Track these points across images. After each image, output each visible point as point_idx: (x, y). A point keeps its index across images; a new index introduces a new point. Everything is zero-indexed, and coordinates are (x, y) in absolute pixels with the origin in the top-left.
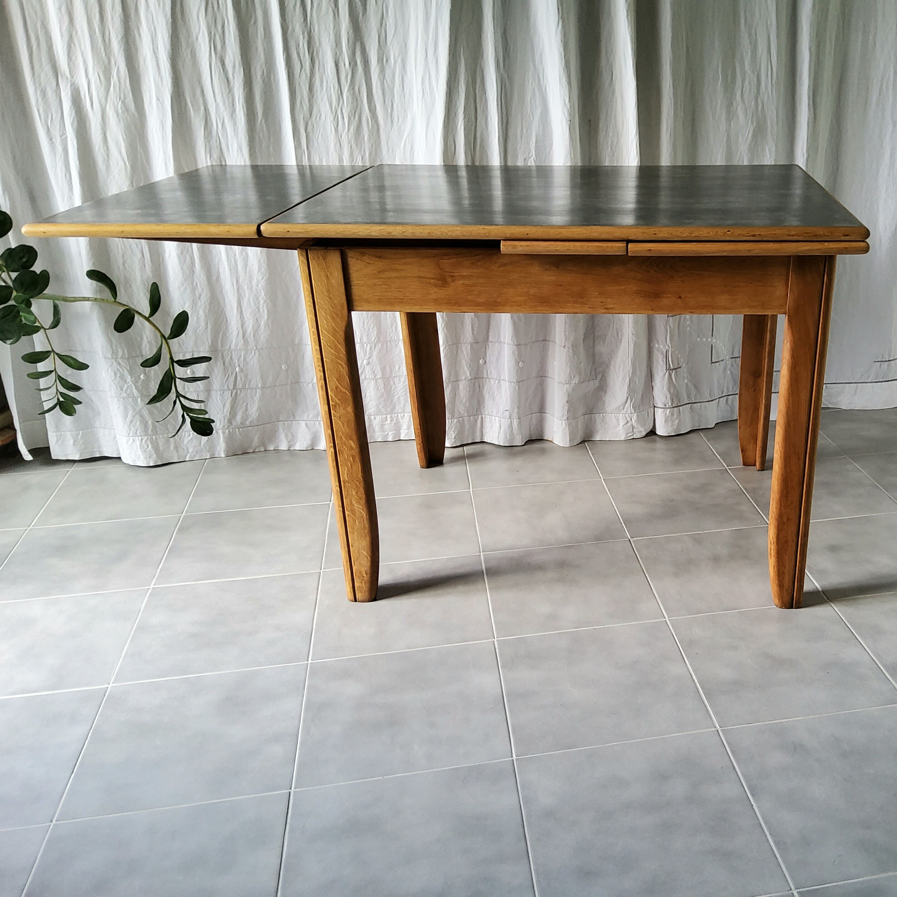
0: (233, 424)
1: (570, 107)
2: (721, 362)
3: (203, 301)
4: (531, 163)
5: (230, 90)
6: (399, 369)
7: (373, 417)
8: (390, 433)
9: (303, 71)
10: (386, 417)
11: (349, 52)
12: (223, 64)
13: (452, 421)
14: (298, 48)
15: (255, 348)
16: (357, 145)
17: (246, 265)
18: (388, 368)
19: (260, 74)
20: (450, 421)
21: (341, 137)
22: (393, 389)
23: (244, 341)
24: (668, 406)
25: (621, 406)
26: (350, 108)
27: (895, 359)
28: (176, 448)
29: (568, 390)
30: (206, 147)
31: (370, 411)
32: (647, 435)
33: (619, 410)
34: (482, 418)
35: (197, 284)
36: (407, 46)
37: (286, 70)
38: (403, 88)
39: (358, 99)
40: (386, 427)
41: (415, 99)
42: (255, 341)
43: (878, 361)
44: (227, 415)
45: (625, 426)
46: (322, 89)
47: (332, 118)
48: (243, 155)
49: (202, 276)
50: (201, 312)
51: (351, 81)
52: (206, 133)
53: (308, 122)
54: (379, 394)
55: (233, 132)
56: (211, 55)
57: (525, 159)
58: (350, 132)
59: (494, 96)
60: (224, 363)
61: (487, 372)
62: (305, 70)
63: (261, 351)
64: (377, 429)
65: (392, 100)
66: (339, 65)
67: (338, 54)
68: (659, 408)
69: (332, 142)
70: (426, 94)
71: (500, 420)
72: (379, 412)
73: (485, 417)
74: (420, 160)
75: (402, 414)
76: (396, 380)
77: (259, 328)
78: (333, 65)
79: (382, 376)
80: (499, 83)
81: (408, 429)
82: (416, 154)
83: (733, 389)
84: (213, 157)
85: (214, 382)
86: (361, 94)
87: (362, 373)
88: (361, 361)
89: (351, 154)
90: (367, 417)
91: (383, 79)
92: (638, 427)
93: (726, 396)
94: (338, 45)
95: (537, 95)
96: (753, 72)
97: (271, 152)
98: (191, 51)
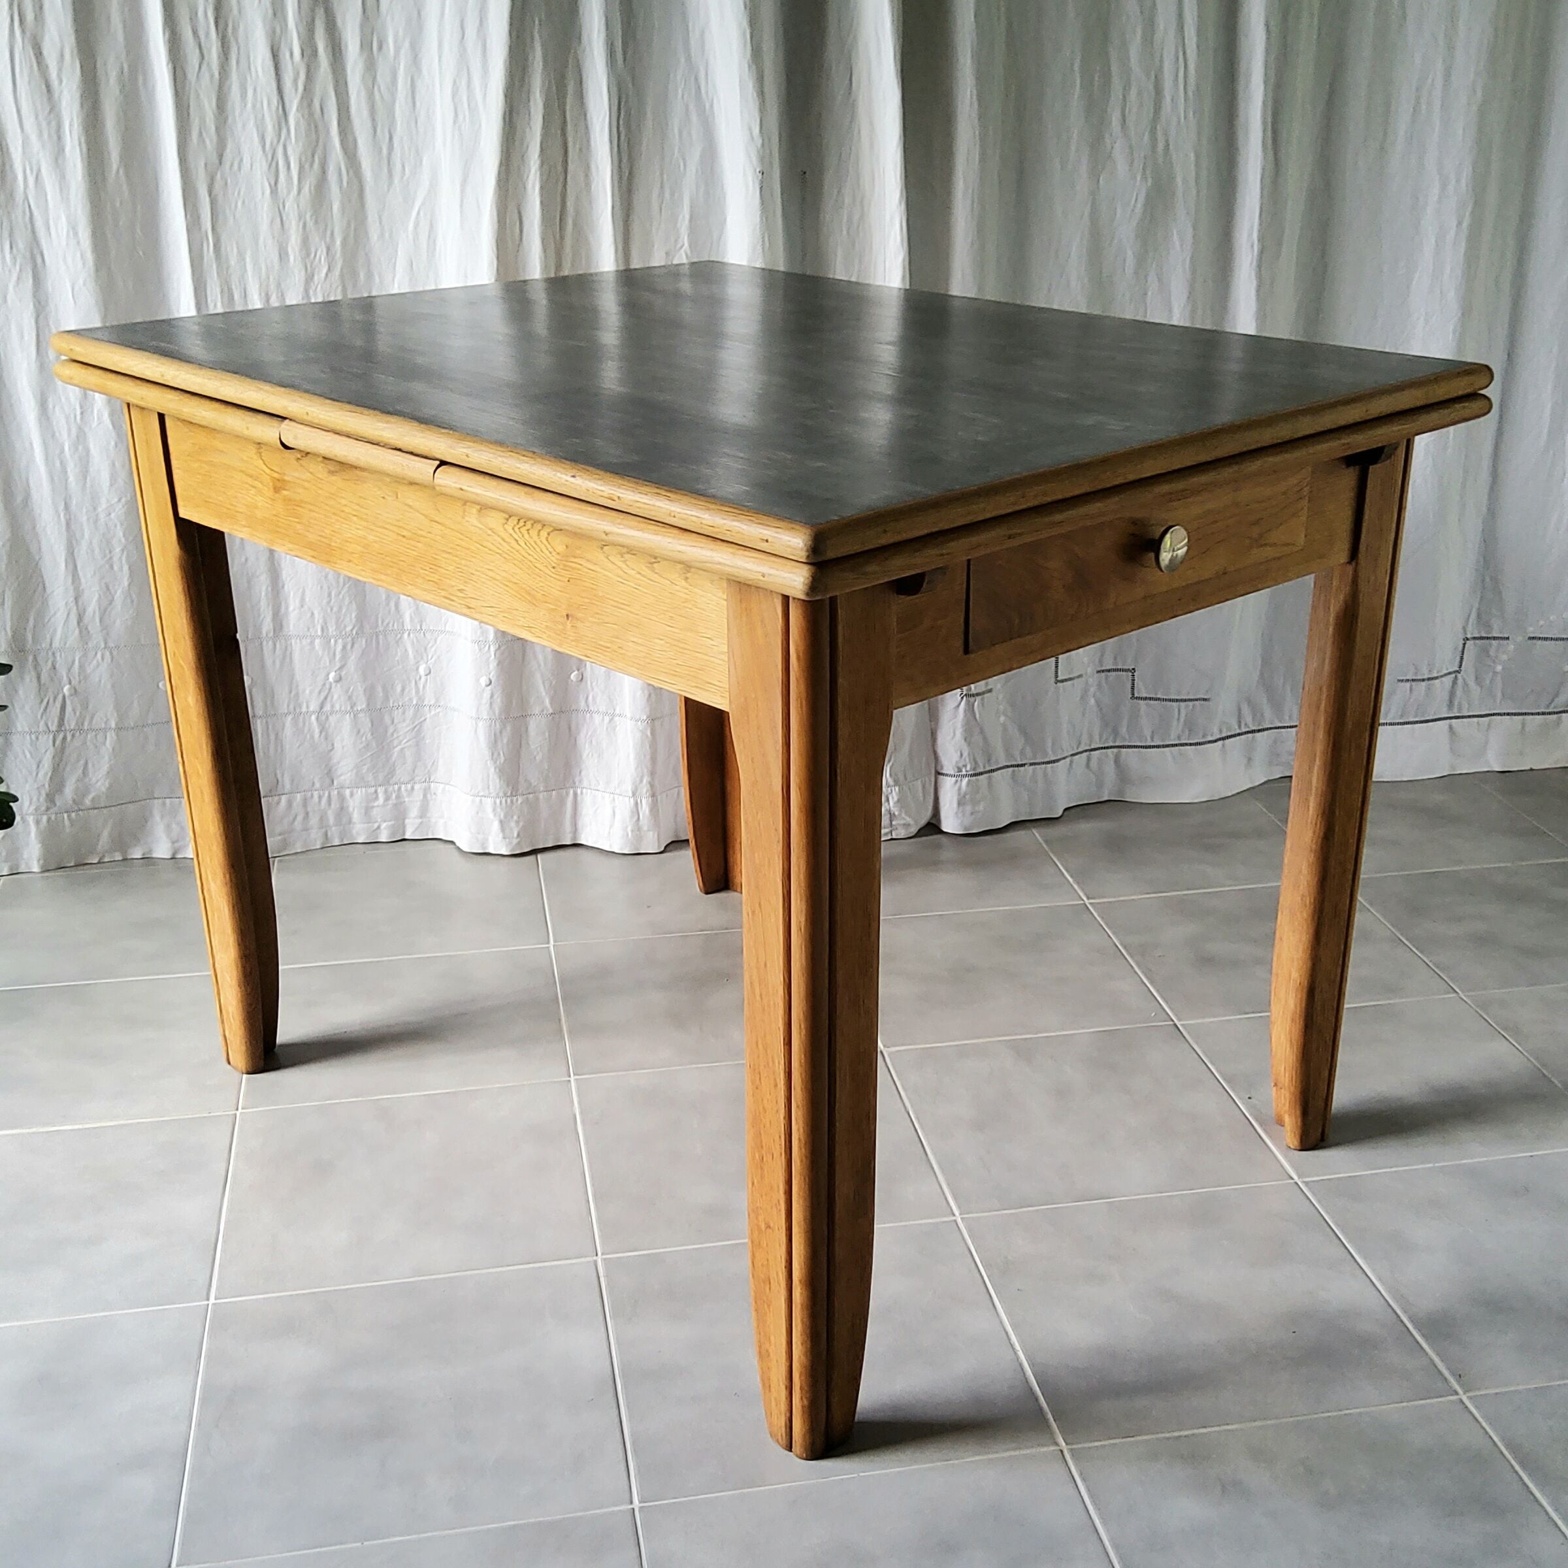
0: (58, 804)
1: (763, 145)
2: (1075, 681)
4: (681, 258)
5: (53, 107)
6: (403, 690)
7: (348, 792)
8: (384, 825)
9: (204, 67)
10: (376, 792)
11: (301, 29)
12: (39, 53)
13: (512, 801)
14: (194, 19)
15: (103, 646)
16: (316, 222)
17: (84, 473)
18: (380, 689)
19: (114, 73)
20: (509, 800)
21: (284, 207)
22: (389, 733)
23: (81, 632)
24: (964, 772)
26: (304, 145)
31: (342, 778)
32: (921, 833)
34: (575, 794)
36: (422, 13)
37: (170, 66)
38: (414, 105)
39: (320, 127)
40: (375, 812)
41: (438, 126)
42: (105, 632)
43: (1408, 680)
44: (44, 785)
46: (245, 106)
47: (265, 166)
48: (78, 243)
51: (305, 90)
53: (216, 176)
54: (362, 743)
55: (59, 197)
56: (13, 34)
57: (667, 254)
58: (301, 195)
59: (604, 120)
60: (39, 678)
61: (587, 698)
62: (208, 64)
63: (115, 653)
64: (356, 817)
65: (389, 129)
66: (281, 57)
67: (278, 30)
68: (948, 775)
69: (265, 216)
70: (461, 117)
71: (614, 799)
72: (360, 782)
73: (582, 793)
75: (409, 786)
76: (397, 714)
77: (110, 604)
78: (268, 55)
79: (368, 705)
80: (615, 93)
81: (421, 817)
82: (439, 241)
83: (1101, 735)
85: (17, 716)
86: (326, 116)
87: (326, 698)
88: (323, 675)
89: (305, 241)
90: (336, 792)
91: (371, 86)
92: (903, 815)
93: (1086, 751)
94: (279, 14)
95: (694, 118)
96: (1147, 73)
97: (137, 237)
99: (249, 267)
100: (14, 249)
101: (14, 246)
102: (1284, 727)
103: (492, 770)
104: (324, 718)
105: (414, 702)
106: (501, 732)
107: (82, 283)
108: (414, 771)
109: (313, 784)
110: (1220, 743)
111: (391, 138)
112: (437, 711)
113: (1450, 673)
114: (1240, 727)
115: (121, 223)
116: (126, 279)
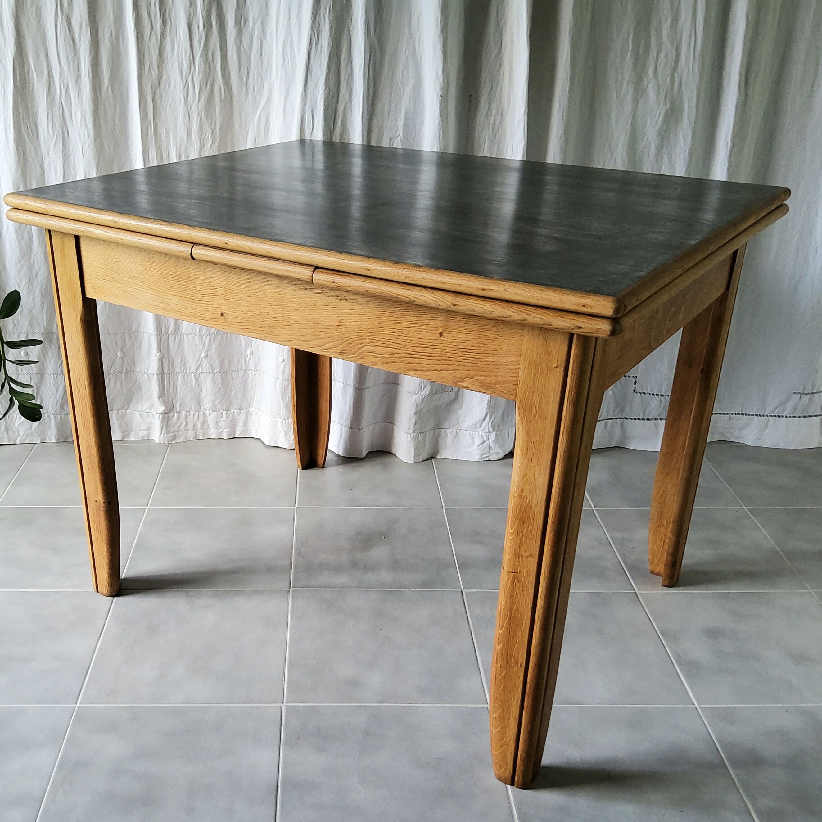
0: (65, 410)
3: (39, 280)
4: (398, 144)
5: (76, 54)
6: (238, 362)
7: (208, 413)
8: (225, 430)
9: (153, 32)
10: (222, 413)
11: (204, 13)
12: (69, 24)
14: (149, 7)
16: (207, 117)
18: (227, 361)
19: (108, 36)
21: (191, 109)
22: (230, 384)
25: (478, 422)
26: (202, 76)
27: (819, 392)
28: (7, 430)
29: (417, 400)
30: (48, 115)
31: (205, 406)
32: (504, 458)
33: (475, 428)
35: (34, 261)
36: (268, 6)
37: (135, 32)
38: (261, 55)
39: (212, 66)
40: (221, 424)
41: (274, 66)
43: (799, 393)
44: (59, 400)
45: (481, 446)
46: (173, 54)
47: (182, 87)
48: (86, 125)
49: (40, 254)
50: (37, 292)
51: (204, 46)
52: (49, 100)
53: (156, 92)
55: (77, 99)
56: (57, 14)
57: (390, 140)
58: (200, 103)
59: (361, 65)
62: (155, 32)
64: (211, 425)
65: (248, 68)
66: (193, 28)
67: (192, 14)
69: (181, 114)
70: (286, 63)
74: (275, 138)
75: (239, 411)
76: (235, 374)
78: (186, 27)
79: (220, 370)
80: (368, 49)
81: (244, 426)
82: (271, 128)
83: (614, 412)
84: (55, 125)
85: (47, 365)
86: (215, 60)
87: (199, 366)
88: (199, 354)
89: (201, 128)
90: (202, 413)
91: (239, 44)
92: (496, 448)
93: (605, 420)
94: (193, 5)
95: (411, 64)
96: (672, 43)
97: (116, 123)
98: (36, 8)
99: (171, 141)
100: (54, 128)
101: (54, 126)
102: (722, 414)
103: (282, 405)
104: (198, 375)
105: (244, 368)
107: (87, 147)
108: (242, 403)
109: (191, 409)
111: (248, 73)
112: (255, 373)
115: (108, 115)
116: (110, 145)
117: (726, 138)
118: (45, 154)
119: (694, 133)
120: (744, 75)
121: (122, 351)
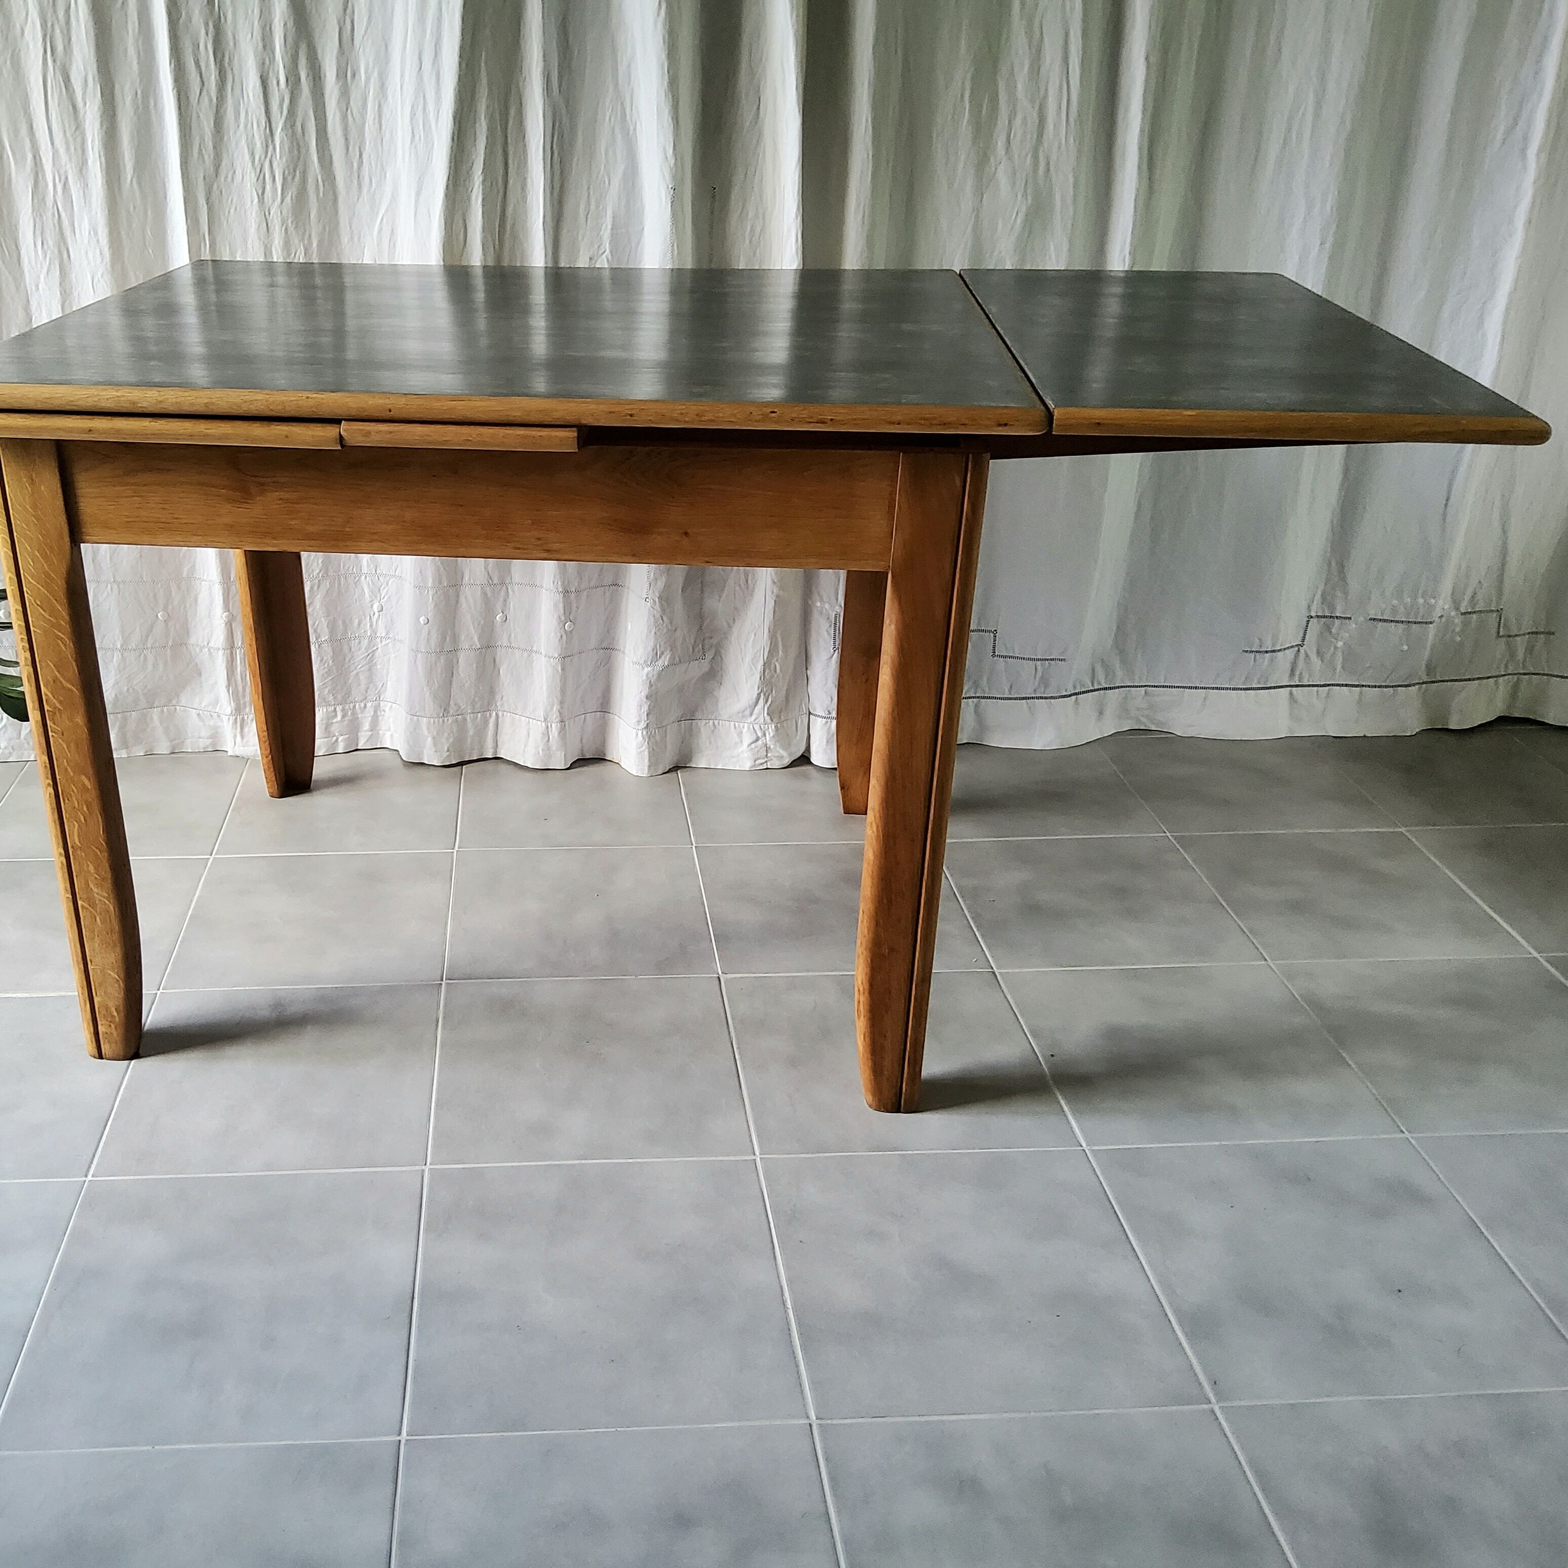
1: (676, 164)
4: (603, 262)
5: (79, 127)
6: (359, 624)
8: (341, 738)
9: (204, 93)
10: (335, 709)
11: (286, 59)
12: (67, 78)
13: (443, 721)
14: (196, 52)
15: (114, 579)
16: (296, 227)
19: (130, 98)
20: (441, 720)
21: (270, 214)
22: (347, 660)
23: (95, 567)
24: (832, 714)
25: (746, 709)
26: (287, 161)
29: (650, 675)
30: (35, 226)
32: (793, 764)
33: (744, 717)
34: (497, 716)
36: (389, 48)
37: (175, 91)
38: (381, 126)
39: (302, 144)
40: (334, 727)
41: (399, 144)
42: (115, 568)
43: (1253, 652)
45: (753, 746)
46: (238, 126)
47: (254, 178)
48: (98, 241)
51: (289, 113)
52: (36, 201)
53: (212, 185)
55: (83, 201)
56: (47, 64)
57: (590, 258)
58: (284, 204)
59: (539, 141)
61: (510, 635)
62: (208, 91)
63: (121, 586)
65: (360, 147)
66: (269, 82)
67: (267, 62)
68: (819, 716)
69: (253, 221)
70: (417, 139)
71: (529, 722)
73: (502, 715)
74: (406, 257)
76: (354, 644)
78: (258, 83)
80: (549, 115)
81: (371, 731)
82: (398, 243)
84: (47, 242)
86: (306, 135)
91: (345, 108)
92: (778, 749)
94: (268, 48)
95: (619, 137)
96: (1032, 101)
97: (148, 238)
98: (12, 55)
100: (45, 246)
101: (45, 242)
102: (1133, 687)
103: (428, 694)
105: (369, 634)
106: (436, 663)
107: (100, 276)
108: (367, 692)
110: (1074, 698)
111: (361, 155)
112: (387, 642)
113: (1292, 647)
114: (1093, 685)
115: (134, 225)
116: (138, 273)
117: (1122, 251)
118: (31, 290)
119: (1071, 242)
120: (1146, 151)
121: (165, 609)
